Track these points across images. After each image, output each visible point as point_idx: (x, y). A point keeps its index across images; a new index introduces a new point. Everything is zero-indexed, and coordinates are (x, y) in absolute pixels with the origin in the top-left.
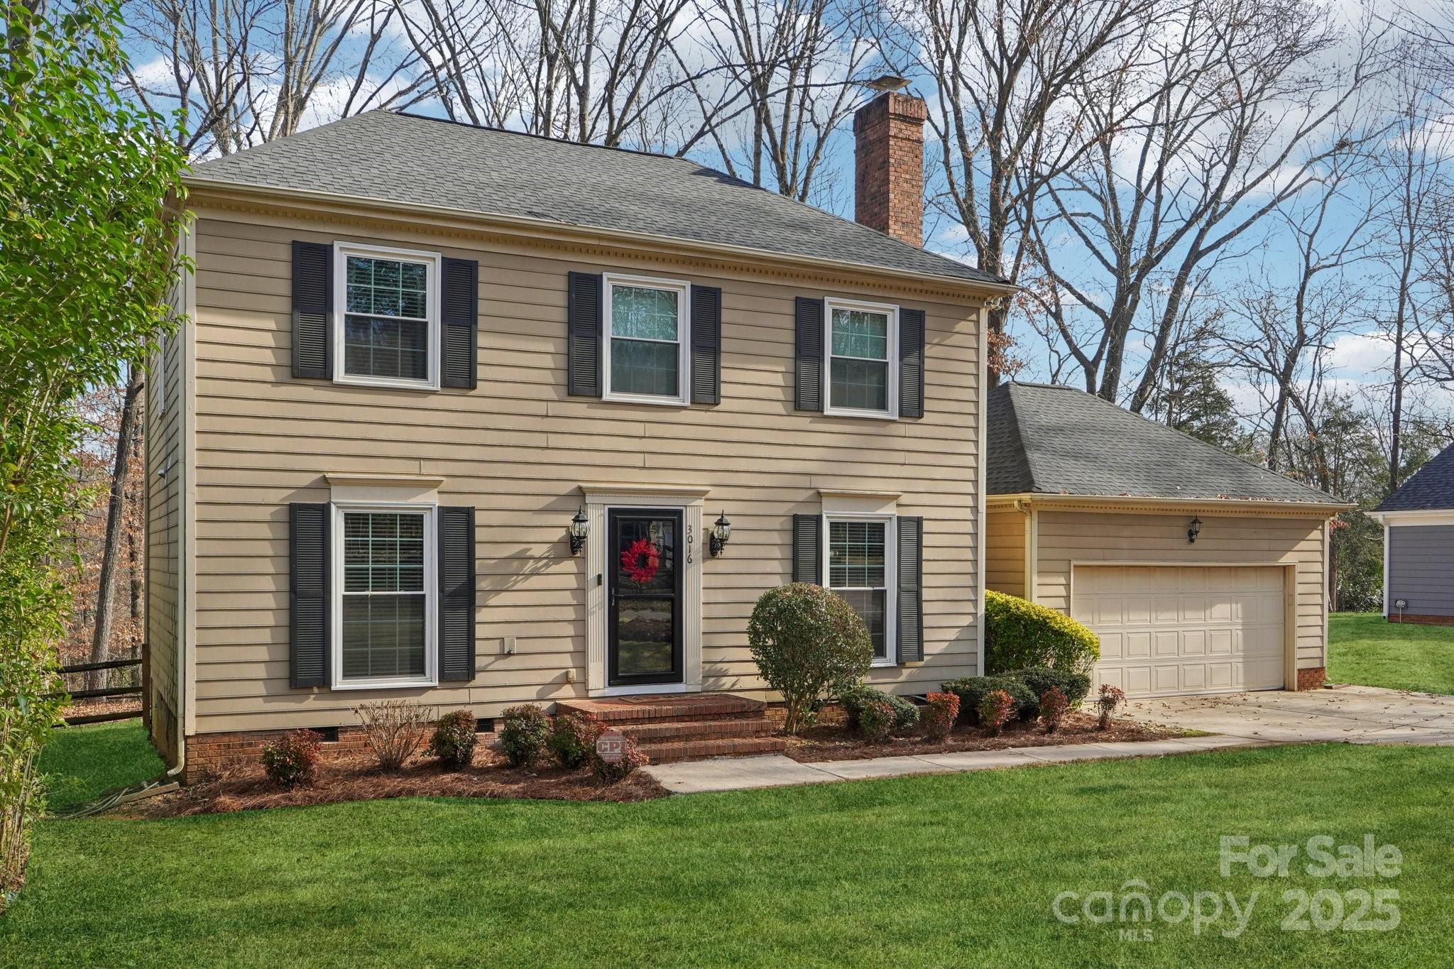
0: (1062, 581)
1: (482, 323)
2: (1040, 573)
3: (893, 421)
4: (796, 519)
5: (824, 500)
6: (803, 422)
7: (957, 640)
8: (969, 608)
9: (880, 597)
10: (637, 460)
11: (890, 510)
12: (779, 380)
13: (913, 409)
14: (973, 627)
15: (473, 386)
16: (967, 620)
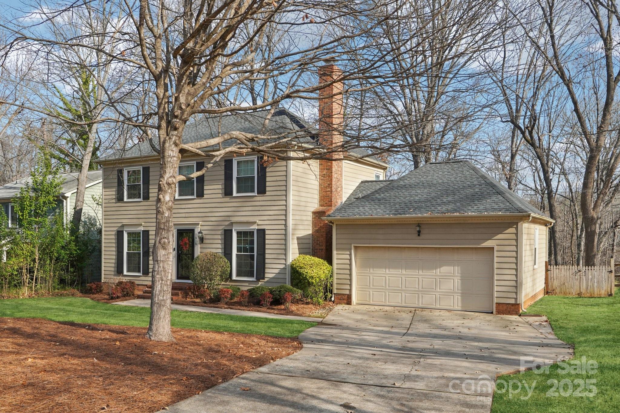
0: (349, 253)
1: (151, 182)
2: (337, 249)
3: (256, 196)
4: (225, 230)
5: (234, 224)
6: (227, 199)
7: (279, 273)
8: (283, 262)
9: (252, 257)
10: (183, 215)
11: (255, 227)
12: (220, 187)
13: (262, 191)
14: (285, 269)
15: (149, 199)
16: (282, 266)
